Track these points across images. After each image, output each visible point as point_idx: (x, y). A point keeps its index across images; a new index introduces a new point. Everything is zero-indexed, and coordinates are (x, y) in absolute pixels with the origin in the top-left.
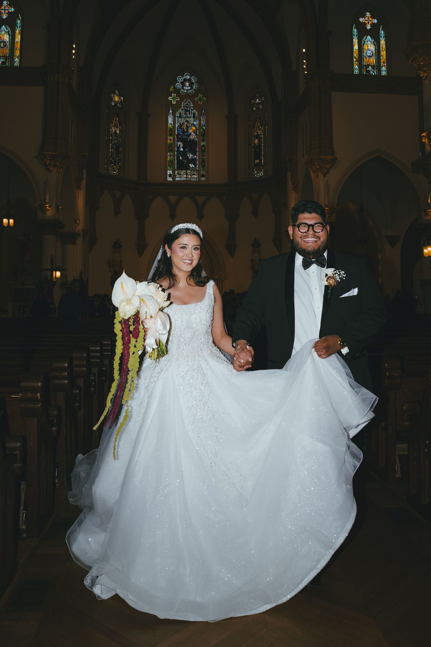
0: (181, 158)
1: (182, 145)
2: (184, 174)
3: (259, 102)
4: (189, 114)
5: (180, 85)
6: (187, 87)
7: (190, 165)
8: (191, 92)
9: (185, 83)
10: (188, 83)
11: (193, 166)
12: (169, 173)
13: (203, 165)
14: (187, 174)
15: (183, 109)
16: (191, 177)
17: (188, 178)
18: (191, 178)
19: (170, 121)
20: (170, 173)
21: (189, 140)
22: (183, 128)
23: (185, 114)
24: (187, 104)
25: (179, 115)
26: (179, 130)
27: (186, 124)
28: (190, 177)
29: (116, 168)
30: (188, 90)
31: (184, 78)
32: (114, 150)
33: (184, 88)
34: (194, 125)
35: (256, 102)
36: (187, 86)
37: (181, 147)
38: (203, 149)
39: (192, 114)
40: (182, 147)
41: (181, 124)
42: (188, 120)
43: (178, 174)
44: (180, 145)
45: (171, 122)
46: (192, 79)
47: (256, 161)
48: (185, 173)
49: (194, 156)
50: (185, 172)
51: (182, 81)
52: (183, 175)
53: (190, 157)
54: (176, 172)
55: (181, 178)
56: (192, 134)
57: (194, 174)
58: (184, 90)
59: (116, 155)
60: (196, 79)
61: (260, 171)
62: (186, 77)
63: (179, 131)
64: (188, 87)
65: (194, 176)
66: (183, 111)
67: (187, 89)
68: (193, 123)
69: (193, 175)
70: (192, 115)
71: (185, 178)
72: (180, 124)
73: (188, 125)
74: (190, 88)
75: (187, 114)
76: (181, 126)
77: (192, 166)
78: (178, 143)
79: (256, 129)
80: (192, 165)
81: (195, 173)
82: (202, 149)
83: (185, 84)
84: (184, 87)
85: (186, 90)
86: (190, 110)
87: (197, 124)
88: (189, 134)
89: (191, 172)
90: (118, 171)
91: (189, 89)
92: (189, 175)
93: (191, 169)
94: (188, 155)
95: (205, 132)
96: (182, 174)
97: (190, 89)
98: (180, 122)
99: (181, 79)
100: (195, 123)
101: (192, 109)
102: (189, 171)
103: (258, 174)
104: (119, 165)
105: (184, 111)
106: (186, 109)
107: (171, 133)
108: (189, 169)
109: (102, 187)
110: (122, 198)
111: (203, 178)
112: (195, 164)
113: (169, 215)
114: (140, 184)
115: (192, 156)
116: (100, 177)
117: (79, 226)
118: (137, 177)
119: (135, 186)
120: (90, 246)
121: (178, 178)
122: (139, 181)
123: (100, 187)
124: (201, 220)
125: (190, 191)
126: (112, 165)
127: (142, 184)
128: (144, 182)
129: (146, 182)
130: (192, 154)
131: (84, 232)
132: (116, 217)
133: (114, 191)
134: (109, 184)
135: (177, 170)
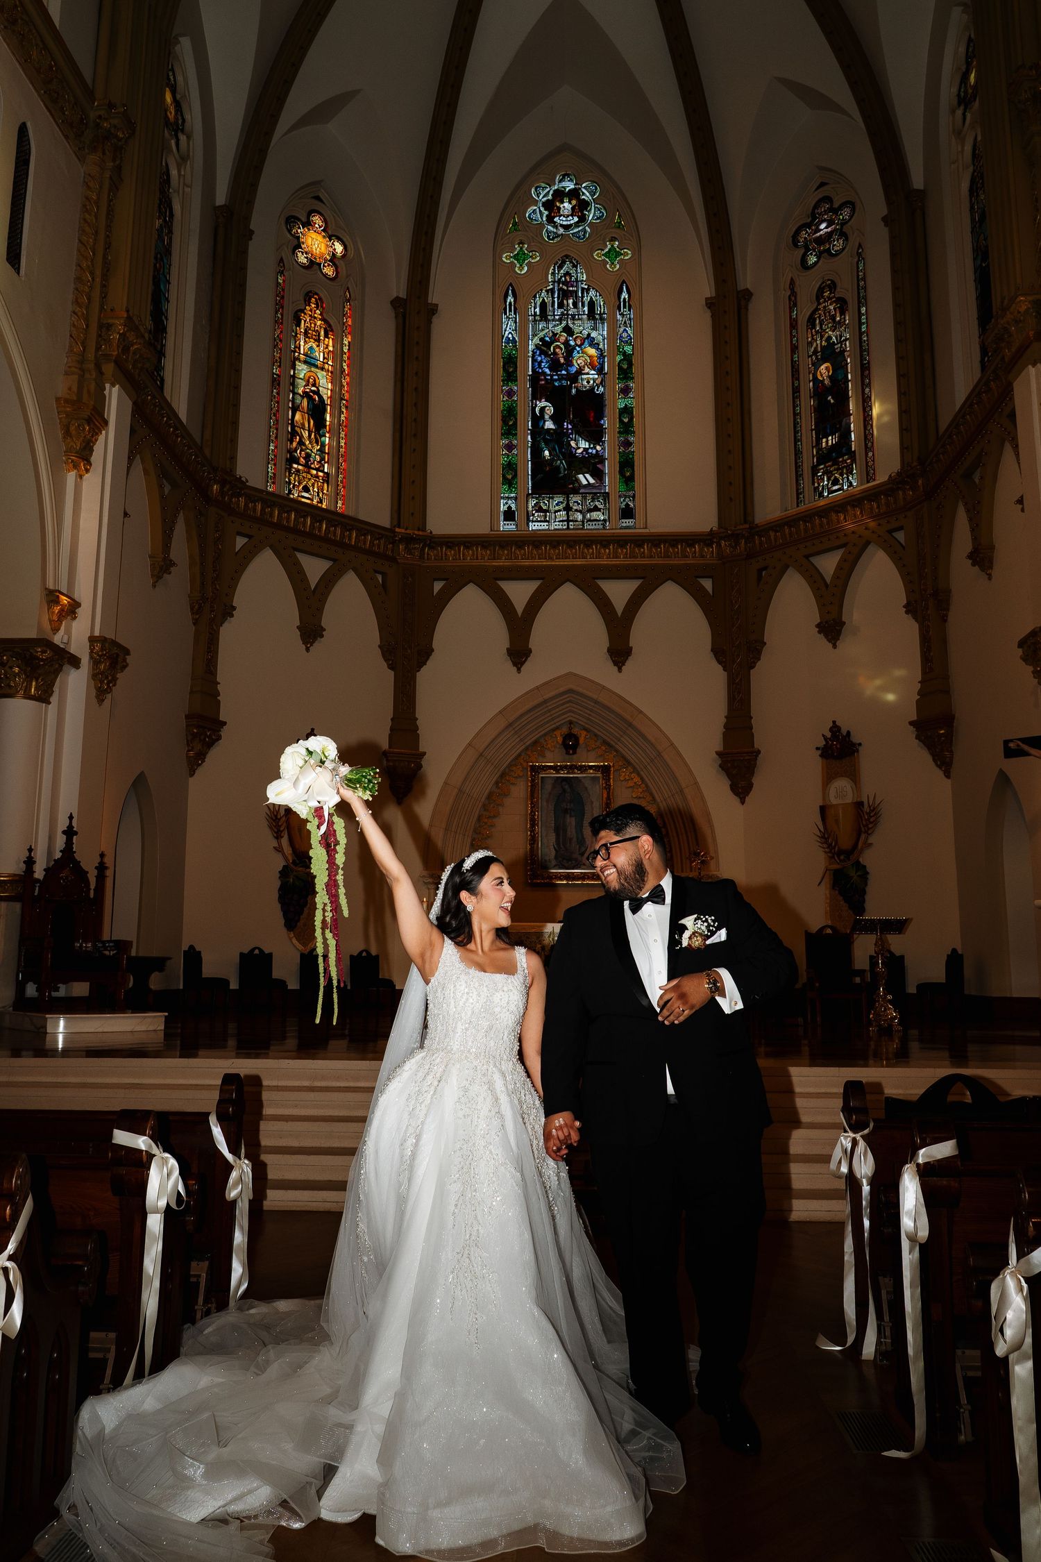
0: (547, 453)
1: (550, 410)
2: (557, 508)
3: (829, 229)
4: (575, 305)
5: (540, 210)
6: (568, 216)
7: (581, 477)
8: (582, 233)
9: (558, 204)
10: (570, 203)
11: (592, 481)
12: (507, 506)
13: (628, 474)
14: (568, 509)
15: (552, 291)
16: (584, 517)
17: (572, 521)
18: (583, 522)
19: (507, 333)
20: (510, 508)
21: (574, 391)
22: (555, 353)
23: (561, 306)
24: (567, 274)
25: (538, 310)
26: (539, 359)
27: (562, 339)
28: (580, 517)
29: (310, 479)
30: (571, 225)
31: (556, 187)
33: (556, 219)
34: (593, 344)
35: (818, 234)
36: (566, 213)
37: (547, 417)
38: (626, 420)
39: (583, 306)
40: (552, 418)
41: (547, 339)
42: (571, 326)
43: (540, 510)
44: (543, 409)
45: (510, 336)
46: (584, 190)
47: (827, 442)
48: (561, 507)
49: (595, 448)
50: (562, 503)
51: (550, 197)
52: (556, 512)
53: (580, 451)
54: (532, 503)
55: (548, 522)
56: (587, 370)
57: (596, 509)
58: (556, 227)
59: (313, 436)
60: (596, 188)
61: (841, 475)
62: (564, 184)
63: (541, 362)
64: (571, 218)
65: (595, 515)
66: (553, 298)
67: (565, 223)
68: (589, 335)
69: (590, 511)
70: (586, 309)
71: (562, 521)
72: (542, 339)
73: (572, 343)
74: (576, 219)
75: (568, 305)
76: (543, 348)
77: (585, 479)
78: (536, 405)
79: (821, 327)
80: (588, 476)
81: (597, 503)
82: (621, 421)
83: (559, 209)
84: (555, 217)
85: (562, 225)
86: (576, 292)
87: (604, 340)
88: (573, 370)
89: (584, 498)
90: (318, 493)
91: (572, 222)
92: (576, 510)
93: (582, 491)
94: (573, 444)
95: (630, 365)
96: (552, 509)
97: (577, 225)
98: (541, 334)
99: (545, 192)
100: (594, 334)
101: (583, 289)
102: (578, 498)
103: (836, 488)
104: (323, 471)
105: (556, 296)
106: (565, 288)
107: (511, 370)
108: (575, 492)
109: (249, 537)
110: (329, 581)
111: (627, 521)
112: (598, 475)
113: (507, 649)
114: (401, 540)
115: (587, 446)
116: (239, 495)
117: (75, 624)
118: (392, 518)
119: (382, 547)
120: (193, 748)
121: (539, 524)
122: (397, 530)
123: (239, 534)
124: (623, 668)
125: (579, 562)
126: (295, 466)
127: (409, 540)
128: (416, 532)
129: (421, 533)
130: (586, 440)
131: (98, 647)
132: (308, 650)
133: (300, 556)
134: (278, 526)
135: (532, 494)
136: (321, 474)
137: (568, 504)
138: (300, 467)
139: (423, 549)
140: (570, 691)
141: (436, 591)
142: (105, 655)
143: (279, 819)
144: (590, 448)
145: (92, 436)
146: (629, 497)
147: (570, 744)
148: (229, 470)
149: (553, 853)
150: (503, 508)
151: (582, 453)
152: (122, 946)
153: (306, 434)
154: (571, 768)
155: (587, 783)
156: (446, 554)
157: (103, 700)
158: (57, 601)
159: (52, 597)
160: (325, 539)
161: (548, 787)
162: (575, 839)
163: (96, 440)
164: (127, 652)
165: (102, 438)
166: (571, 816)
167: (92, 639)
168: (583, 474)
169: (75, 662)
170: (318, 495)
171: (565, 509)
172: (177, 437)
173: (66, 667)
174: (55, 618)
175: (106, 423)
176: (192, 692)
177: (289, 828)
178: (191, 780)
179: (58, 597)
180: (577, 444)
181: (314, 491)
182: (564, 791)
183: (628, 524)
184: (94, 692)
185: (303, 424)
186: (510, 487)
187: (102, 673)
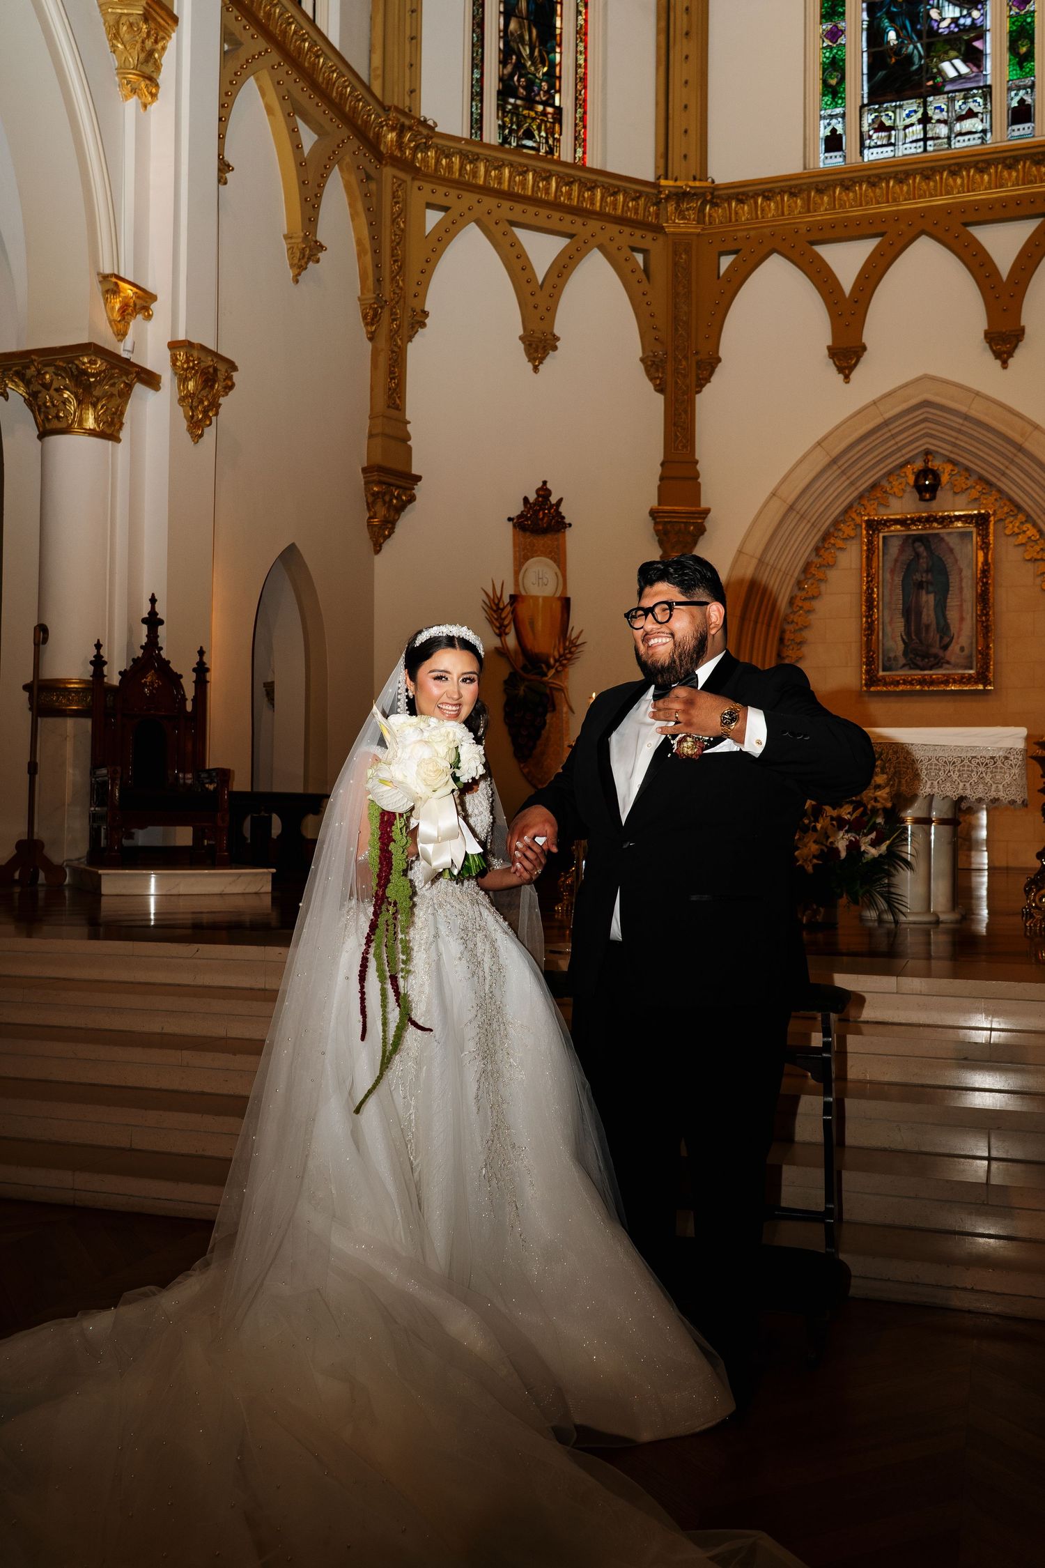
0: (892, 35)
2: (908, 121)
7: (946, 66)
11: (964, 69)
12: (829, 128)
13: (1023, 50)
14: (925, 120)
16: (951, 130)
17: (932, 138)
18: (949, 138)
20: (834, 131)
28: (943, 130)
29: (534, 119)
32: (521, 26)
43: (881, 127)
48: (914, 119)
49: (969, 15)
50: (915, 112)
52: (906, 127)
53: (944, 24)
54: (868, 118)
55: (893, 145)
57: (971, 114)
59: (536, 53)
65: (968, 125)
69: (961, 118)
71: (917, 141)
77: (953, 68)
80: (958, 63)
81: (971, 104)
89: (952, 99)
90: (547, 139)
92: (939, 121)
93: (948, 88)
94: (934, 14)
96: (900, 124)
102: (940, 101)
104: (553, 105)
108: (937, 91)
109: (445, 209)
110: (563, 268)
111: (1021, 126)
112: (974, 58)
113: (829, 348)
114: (668, 198)
115: (957, 15)
116: (427, 147)
117: (151, 326)
118: (657, 167)
119: (641, 211)
120: (375, 513)
121: (879, 150)
122: (663, 182)
123: (430, 206)
124: (1011, 361)
125: (940, 201)
126: (512, 100)
127: (681, 196)
128: (692, 184)
129: (697, 184)
130: (955, 5)
131: (182, 356)
132: (536, 369)
133: (520, 233)
134: (486, 190)
135: (868, 105)
136: (550, 110)
137: (925, 113)
138: (519, 102)
139: (701, 210)
140: (926, 404)
141: (723, 269)
142: (193, 368)
143: (503, 609)
144: (962, 16)
145: (156, 42)
146: (1025, 88)
147: (927, 484)
148: (407, 110)
149: (901, 646)
150: (824, 132)
151: (948, 27)
152: (224, 775)
153: (526, 51)
154: (930, 519)
155: (953, 541)
156: (736, 213)
157: (201, 436)
158: (115, 291)
159: (110, 283)
160: (555, 205)
161: (894, 550)
162: (934, 626)
163: (164, 48)
164: (233, 367)
165: (171, 44)
166: (928, 593)
167: (174, 346)
168: (950, 60)
169: (151, 380)
170: (547, 142)
171: (920, 121)
172: (318, 57)
173: (139, 388)
174: (117, 316)
175: (175, 20)
176: (371, 436)
177: (516, 620)
178: (377, 558)
179: (116, 284)
180: (940, 14)
181: (540, 137)
182: (918, 555)
183: (1022, 132)
184: (184, 424)
185: (521, 37)
186: (833, 98)
187: (191, 395)
